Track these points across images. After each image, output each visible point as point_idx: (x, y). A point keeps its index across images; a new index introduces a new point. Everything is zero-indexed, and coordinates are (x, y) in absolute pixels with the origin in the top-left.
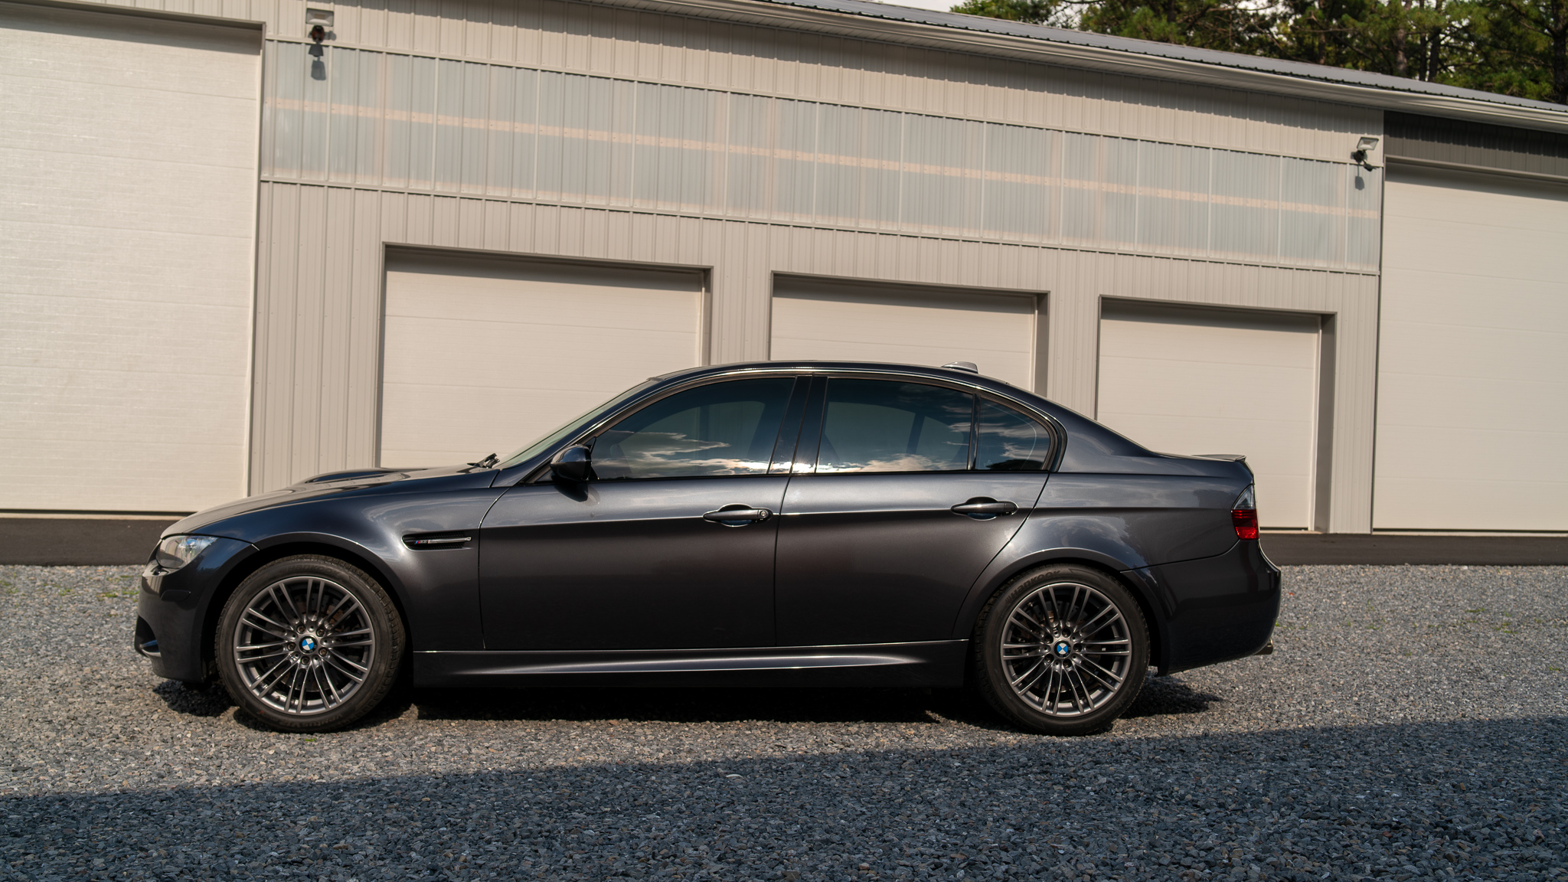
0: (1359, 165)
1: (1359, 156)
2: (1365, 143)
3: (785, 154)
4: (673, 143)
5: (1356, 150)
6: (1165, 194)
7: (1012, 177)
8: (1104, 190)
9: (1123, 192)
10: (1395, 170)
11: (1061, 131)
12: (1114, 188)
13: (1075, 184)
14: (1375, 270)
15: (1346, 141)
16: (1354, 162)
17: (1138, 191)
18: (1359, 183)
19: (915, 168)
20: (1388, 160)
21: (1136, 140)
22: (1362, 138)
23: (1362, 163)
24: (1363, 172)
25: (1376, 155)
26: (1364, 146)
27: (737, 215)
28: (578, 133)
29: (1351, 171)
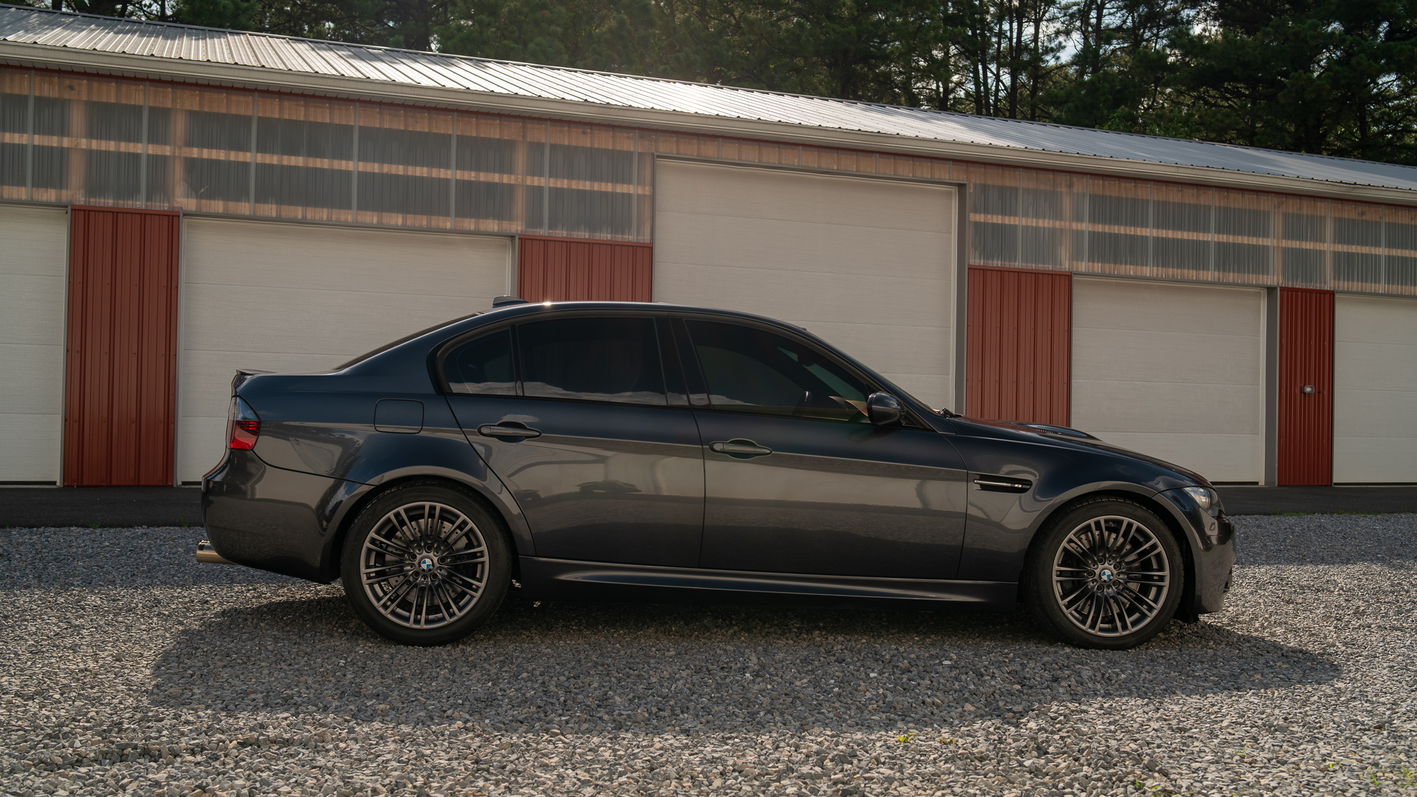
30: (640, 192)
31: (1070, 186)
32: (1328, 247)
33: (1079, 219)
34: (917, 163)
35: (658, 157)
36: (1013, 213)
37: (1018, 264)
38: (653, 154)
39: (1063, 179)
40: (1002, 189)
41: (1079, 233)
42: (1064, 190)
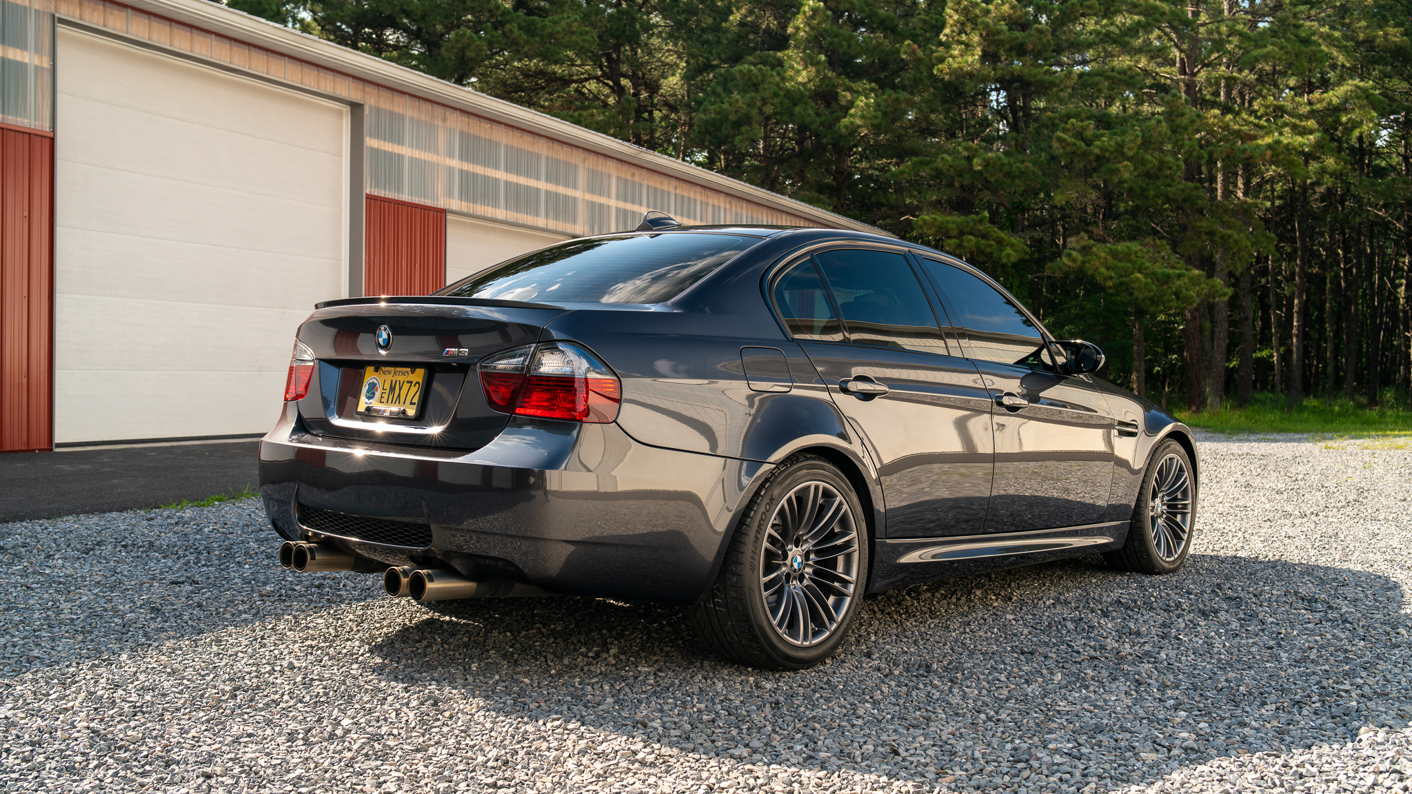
30: (37, 62)
31: (444, 120)
32: (613, 203)
33: (450, 155)
34: (322, 74)
35: (62, 21)
36: (400, 142)
37: (405, 197)
38: (54, 16)
39: (439, 111)
40: (392, 113)
41: (450, 170)
42: (440, 123)
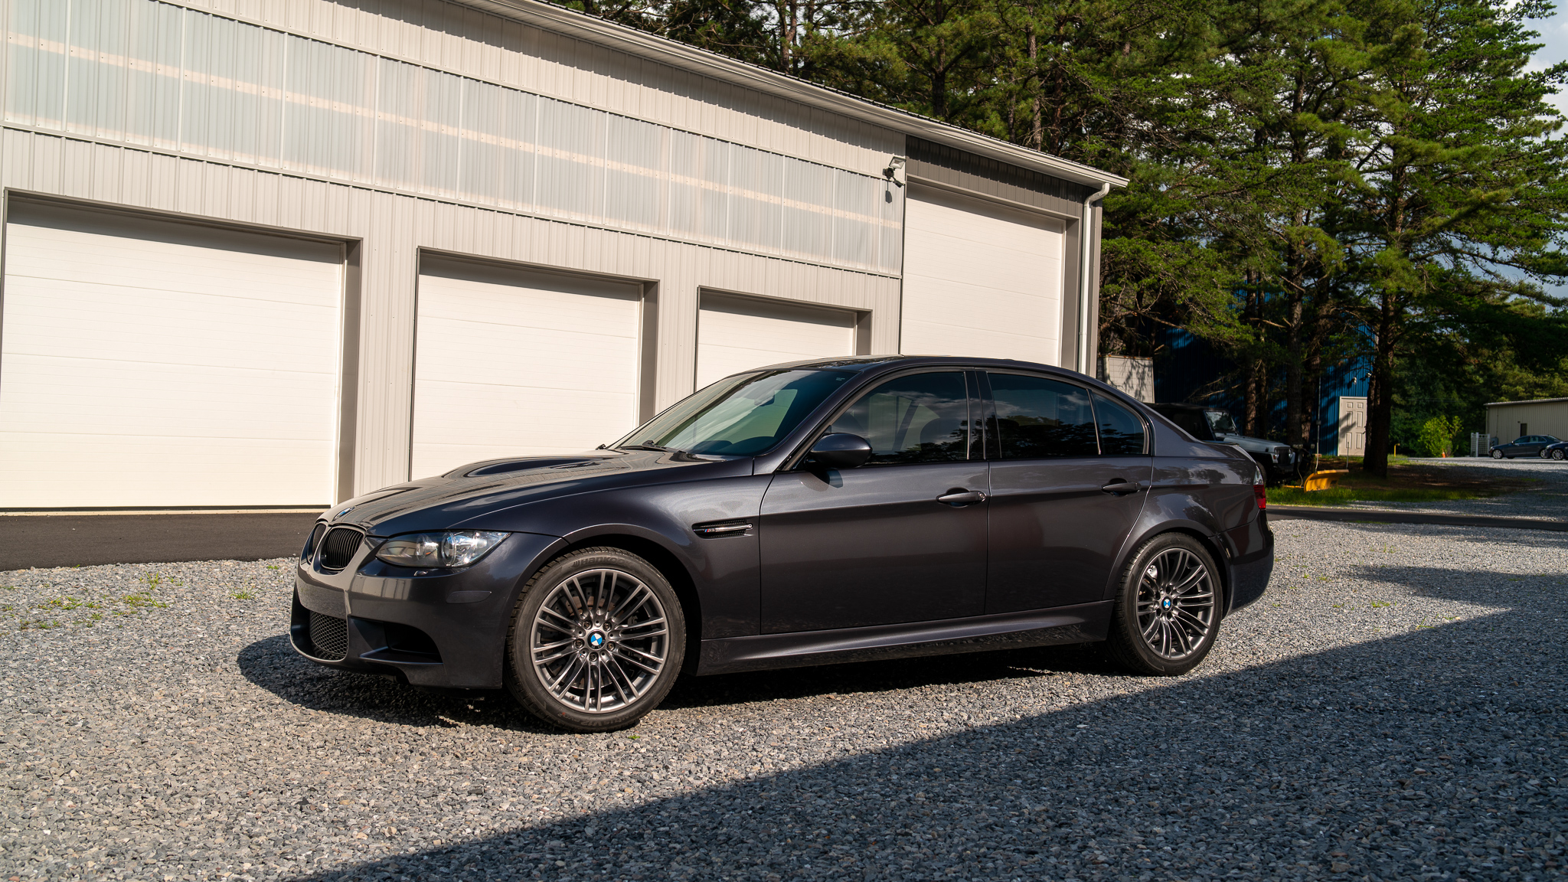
0: (888, 181)
1: (889, 173)
2: (897, 162)
3: (431, 126)
4: (324, 104)
5: (887, 167)
6: (749, 194)
7: (630, 169)
8: (703, 187)
9: (717, 190)
10: (916, 190)
11: (669, 128)
12: (710, 186)
13: (680, 179)
14: (898, 274)
15: (881, 159)
16: (885, 178)
17: (730, 190)
18: (888, 197)
19: (547, 151)
20: (909, 179)
21: (727, 142)
22: (894, 158)
23: (892, 179)
24: (892, 187)
25: (900, 174)
26: (894, 165)
27: (385, 186)
28: (225, 83)
29: (881, 186)
